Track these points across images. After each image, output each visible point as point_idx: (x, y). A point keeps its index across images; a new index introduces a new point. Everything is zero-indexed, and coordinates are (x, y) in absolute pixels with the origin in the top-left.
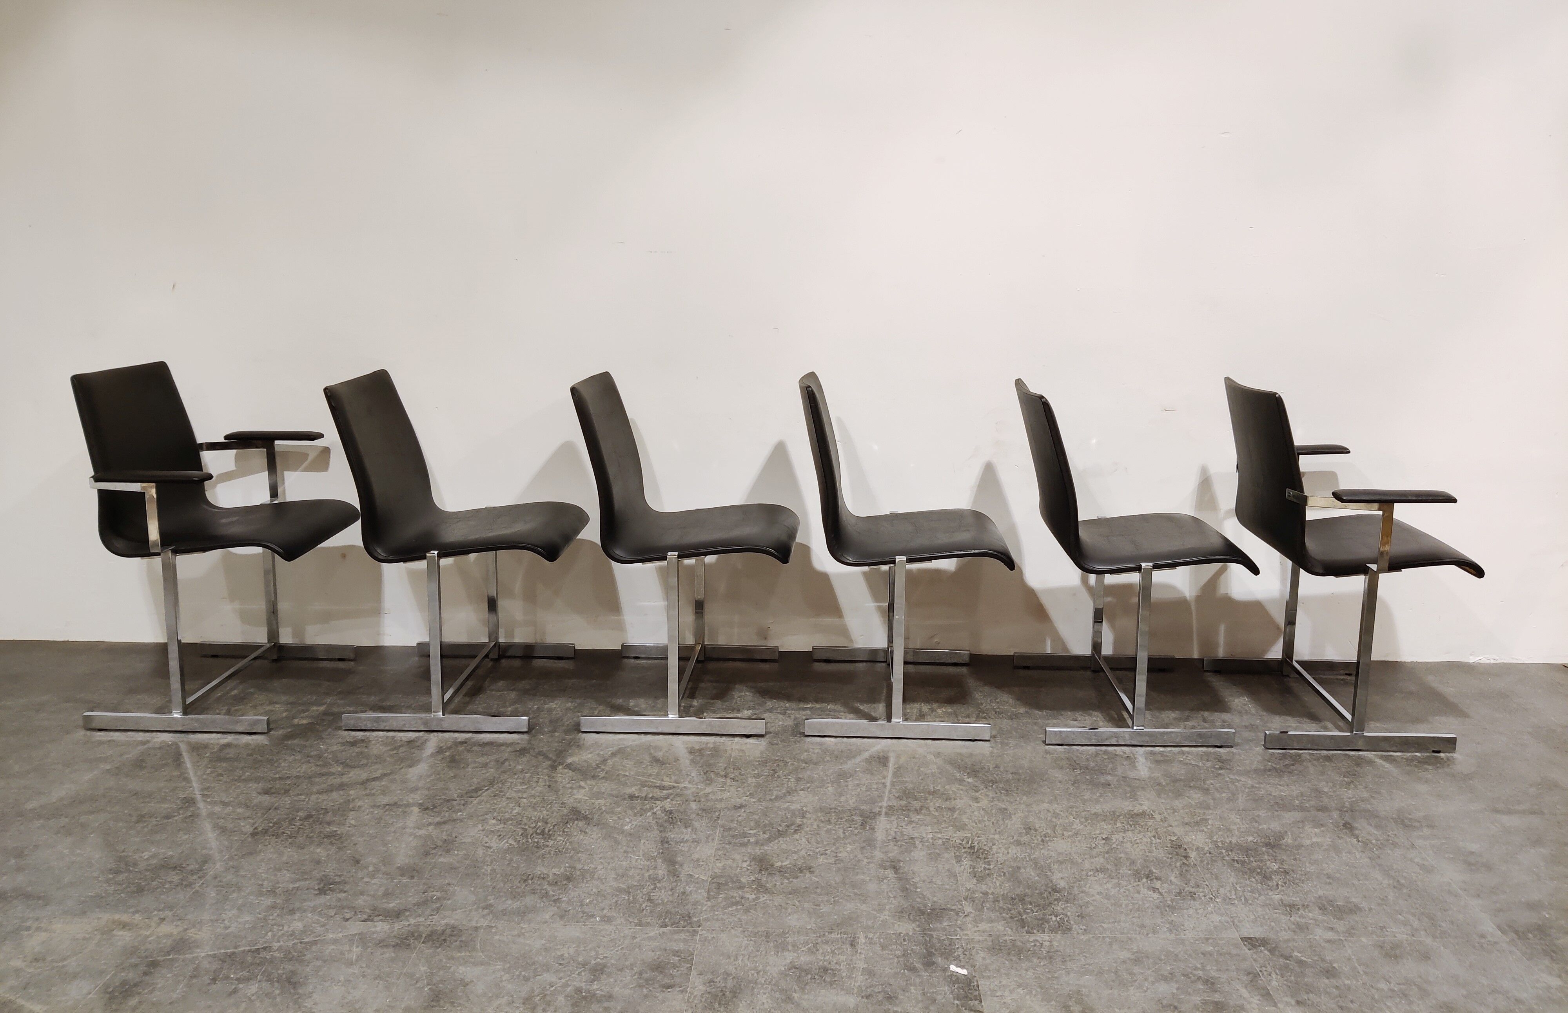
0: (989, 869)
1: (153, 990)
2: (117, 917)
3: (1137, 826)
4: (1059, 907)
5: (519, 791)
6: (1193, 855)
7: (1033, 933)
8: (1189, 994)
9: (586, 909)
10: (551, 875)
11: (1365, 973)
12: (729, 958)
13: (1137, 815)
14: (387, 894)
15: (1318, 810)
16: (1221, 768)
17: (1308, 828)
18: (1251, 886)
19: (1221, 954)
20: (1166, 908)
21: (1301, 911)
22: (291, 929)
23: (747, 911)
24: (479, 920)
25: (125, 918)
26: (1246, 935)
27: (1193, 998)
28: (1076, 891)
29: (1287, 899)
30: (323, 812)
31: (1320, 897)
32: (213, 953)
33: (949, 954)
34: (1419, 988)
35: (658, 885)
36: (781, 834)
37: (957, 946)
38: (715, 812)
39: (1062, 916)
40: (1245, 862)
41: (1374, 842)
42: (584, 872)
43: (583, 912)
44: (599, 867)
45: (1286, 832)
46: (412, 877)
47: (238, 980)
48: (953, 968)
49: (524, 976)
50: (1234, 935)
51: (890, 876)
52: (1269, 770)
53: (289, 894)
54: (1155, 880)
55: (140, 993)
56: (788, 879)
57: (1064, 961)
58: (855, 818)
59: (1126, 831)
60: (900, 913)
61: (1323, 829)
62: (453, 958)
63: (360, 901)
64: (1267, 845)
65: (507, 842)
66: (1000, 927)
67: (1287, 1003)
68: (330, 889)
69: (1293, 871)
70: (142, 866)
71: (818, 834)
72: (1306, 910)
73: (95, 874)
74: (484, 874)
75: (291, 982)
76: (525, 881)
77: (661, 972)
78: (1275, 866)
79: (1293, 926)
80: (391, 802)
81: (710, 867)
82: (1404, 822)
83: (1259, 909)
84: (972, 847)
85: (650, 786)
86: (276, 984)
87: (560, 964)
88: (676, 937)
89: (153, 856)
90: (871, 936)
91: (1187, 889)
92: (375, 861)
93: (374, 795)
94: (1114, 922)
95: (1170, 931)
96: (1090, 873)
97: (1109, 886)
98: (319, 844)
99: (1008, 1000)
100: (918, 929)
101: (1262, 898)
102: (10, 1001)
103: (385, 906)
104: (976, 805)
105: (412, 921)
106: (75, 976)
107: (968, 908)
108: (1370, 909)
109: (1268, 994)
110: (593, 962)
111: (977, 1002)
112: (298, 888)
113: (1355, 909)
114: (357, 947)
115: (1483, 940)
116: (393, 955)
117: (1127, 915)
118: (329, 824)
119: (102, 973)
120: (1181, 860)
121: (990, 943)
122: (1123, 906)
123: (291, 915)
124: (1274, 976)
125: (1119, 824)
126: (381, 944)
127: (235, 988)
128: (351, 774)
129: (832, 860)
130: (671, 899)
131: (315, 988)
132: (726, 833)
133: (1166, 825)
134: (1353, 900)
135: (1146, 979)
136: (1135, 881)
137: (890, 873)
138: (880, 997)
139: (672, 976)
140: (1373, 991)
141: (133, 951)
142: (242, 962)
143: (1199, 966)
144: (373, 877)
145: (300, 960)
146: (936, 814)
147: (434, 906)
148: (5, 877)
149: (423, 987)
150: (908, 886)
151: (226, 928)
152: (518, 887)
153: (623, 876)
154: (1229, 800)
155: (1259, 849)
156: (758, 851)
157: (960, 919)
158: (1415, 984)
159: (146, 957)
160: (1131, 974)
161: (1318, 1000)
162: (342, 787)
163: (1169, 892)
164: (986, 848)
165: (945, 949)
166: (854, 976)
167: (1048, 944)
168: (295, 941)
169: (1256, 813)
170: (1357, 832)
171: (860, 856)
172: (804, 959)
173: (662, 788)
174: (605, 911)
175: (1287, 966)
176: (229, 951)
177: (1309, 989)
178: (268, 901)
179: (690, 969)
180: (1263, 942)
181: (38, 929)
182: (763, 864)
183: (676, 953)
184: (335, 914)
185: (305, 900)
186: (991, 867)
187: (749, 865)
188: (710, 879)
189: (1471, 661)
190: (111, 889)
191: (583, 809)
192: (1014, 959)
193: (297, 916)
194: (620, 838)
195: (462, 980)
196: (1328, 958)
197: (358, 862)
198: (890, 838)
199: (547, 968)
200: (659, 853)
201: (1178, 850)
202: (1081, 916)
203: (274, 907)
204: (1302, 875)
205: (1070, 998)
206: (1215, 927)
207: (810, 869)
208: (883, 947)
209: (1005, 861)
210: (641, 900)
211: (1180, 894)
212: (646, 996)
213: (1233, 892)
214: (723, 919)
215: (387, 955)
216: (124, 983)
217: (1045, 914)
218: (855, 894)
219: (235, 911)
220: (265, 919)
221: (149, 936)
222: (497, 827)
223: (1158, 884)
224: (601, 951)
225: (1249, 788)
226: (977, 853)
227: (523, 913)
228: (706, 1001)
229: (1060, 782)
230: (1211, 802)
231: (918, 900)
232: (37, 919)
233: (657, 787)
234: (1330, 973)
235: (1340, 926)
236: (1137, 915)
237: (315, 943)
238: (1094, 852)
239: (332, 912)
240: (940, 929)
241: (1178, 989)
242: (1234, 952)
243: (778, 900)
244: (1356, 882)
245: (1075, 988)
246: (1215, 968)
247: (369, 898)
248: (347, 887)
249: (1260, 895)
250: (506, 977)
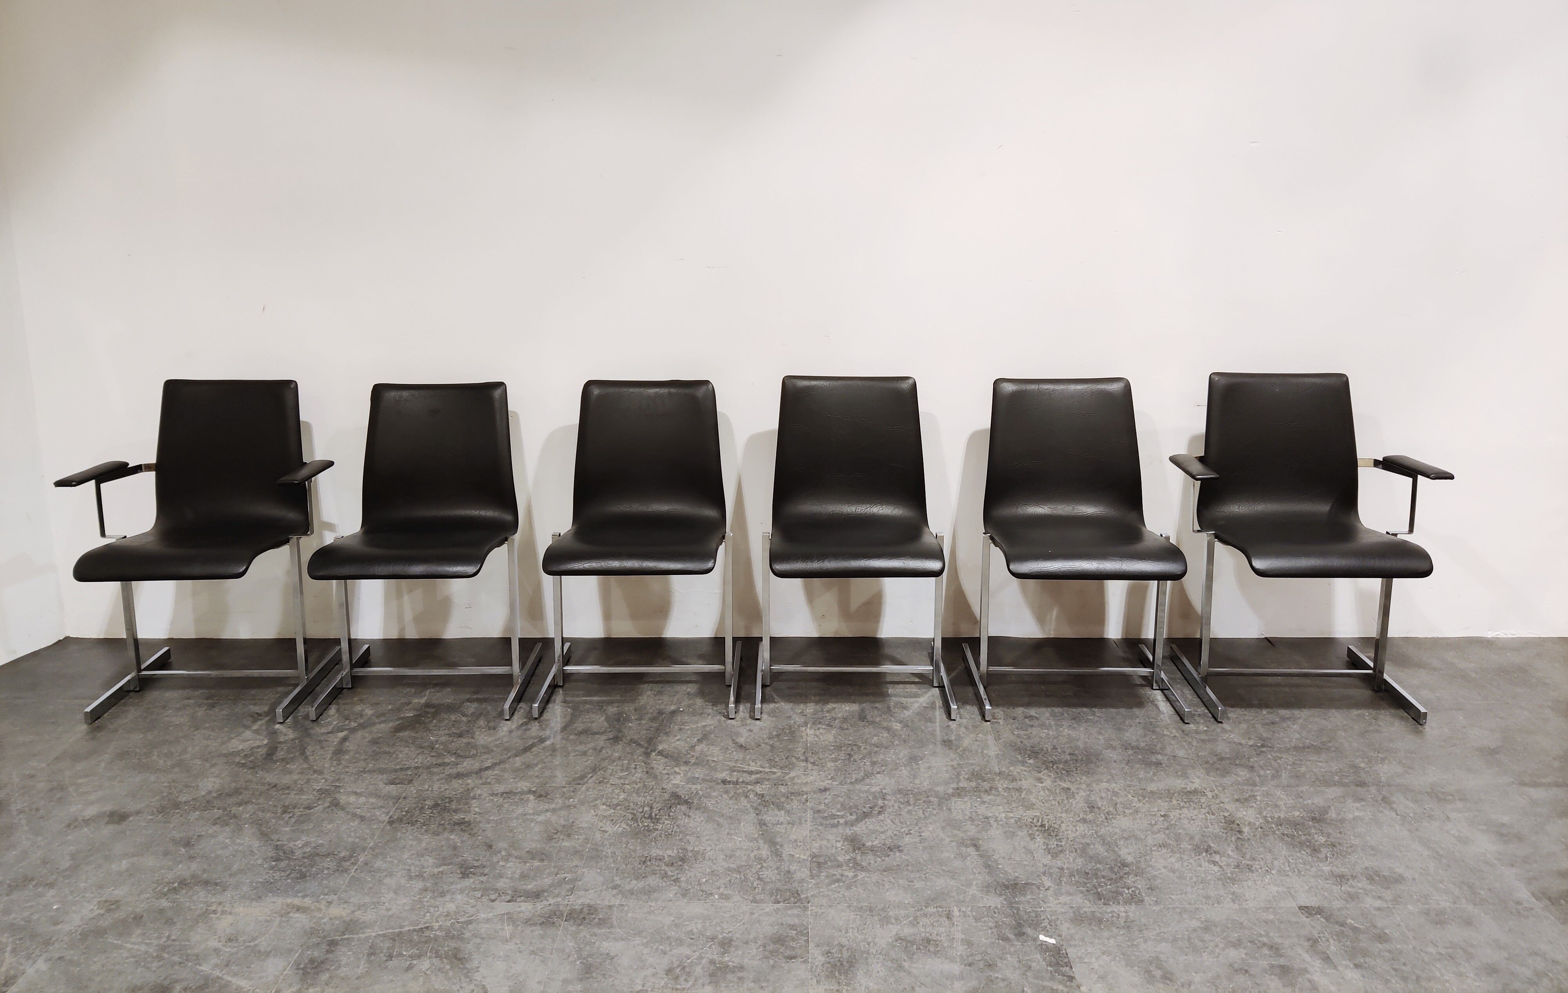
0: (1061, 846)
1: (339, 967)
2: (289, 901)
3: (1191, 803)
4: (1130, 880)
5: (620, 778)
6: (1246, 829)
7: (1110, 905)
8: (1257, 959)
9: (704, 888)
10: (666, 856)
11: (1414, 938)
12: (841, 931)
13: (1190, 792)
14: (524, 877)
15: (1357, 785)
16: (1263, 746)
17: (1350, 802)
18: (1302, 859)
19: (1281, 922)
20: (1228, 880)
21: (1351, 881)
22: (445, 910)
23: (849, 888)
24: (610, 898)
25: (297, 901)
26: (1303, 904)
27: (1261, 962)
28: (1143, 865)
29: (1337, 871)
30: (447, 800)
31: (1366, 868)
32: (382, 933)
33: (1036, 924)
34: (1465, 951)
35: (764, 865)
36: (866, 815)
37: (1042, 918)
38: (803, 795)
39: (1133, 889)
40: (1295, 836)
41: (1412, 815)
42: (696, 854)
43: (702, 891)
44: (708, 849)
45: (1329, 807)
46: (542, 860)
47: (412, 957)
48: (1042, 937)
49: (662, 950)
50: (1293, 904)
51: (972, 853)
52: (1308, 748)
53: (437, 876)
54: (1214, 855)
55: (328, 969)
56: (880, 858)
57: (1140, 931)
58: (931, 799)
59: (1181, 808)
60: (987, 888)
61: (1363, 803)
62: (595, 935)
63: (501, 884)
64: (1314, 819)
65: (620, 826)
66: (1078, 899)
67: (1346, 967)
68: (471, 873)
69: (1339, 843)
70: (298, 853)
71: (900, 815)
72: (1355, 881)
73: (259, 862)
74: (606, 857)
75: (458, 959)
76: (644, 862)
77: (782, 945)
78: (1322, 839)
79: (1345, 896)
80: (507, 790)
81: (808, 847)
82: (1438, 795)
83: (1312, 880)
84: (1042, 826)
85: (739, 771)
86: (445, 960)
87: (692, 939)
88: (789, 912)
89: (306, 844)
90: (963, 909)
91: (1244, 862)
92: (505, 845)
93: (489, 783)
94: (1182, 894)
95: (1234, 901)
96: (1153, 849)
97: (1173, 860)
98: (452, 831)
99: (1096, 966)
100: (1005, 903)
101: (1314, 869)
102: (218, 977)
103: (524, 887)
104: (1040, 784)
105: (551, 901)
106: (268, 954)
107: (1047, 883)
108: (1414, 879)
109: (1328, 957)
110: (720, 936)
111: (1068, 968)
112: (442, 872)
113: (1399, 879)
114: (508, 925)
115: (1519, 907)
116: (542, 932)
117: (1192, 887)
118: (456, 811)
119: (290, 951)
120: (1235, 835)
121: (1072, 915)
122: (1188, 878)
123: (442, 896)
124: (1331, 941)
125: (1174, 802)
126: (528, 922)
127: (410, 964)
128: (465, 764)
129: (917, 840)
130: (778, 877)
131: (480, 963)
132: (816, 815)
133: (1218, 802)
134: (1397, 870)
135: (1217, 946)
136: (1196, 856)
137: (971, 850)
138: (981, 964)
139: (793, 948)
140: (1423, 954)
141: (312, 932)
142: (411, 941)
143: (1263, 933)
144: (507, 861)
145: (460, 938)
146: (1006, 794)
147: (568, 887)
148: (180, 866)
149: (575, 961)
150: (989, 863)
151: (388, 910)
152: (640, 869)
153: (731, 857)
154: (1273, 777)
155: (1306, 823)
156: (848, 831)
157: (1042, 892)
158: (1461, 948)
159: (325, 937)
160: (1202, 941)
161: (1373, 963)
162: (458, 776)
163: (1228, 865)
164: (1056, 826)
165: (1032, 920)
166: (954, 946)
167: (1124, 914)
168: (453, 921)
169: (1300, 789)
170: (1394, 806)
171: (942, 835)
172: (908, 931)
173: (751, 773)
174: (721, 890)
175: (1342, 932)
176: (397, 930)
177: (1365, 953)
178: (420, 885)
179: (807, 941)
180: (1319, 911)
181: (224, 912)
182: (855, 844)
183: (792, 927)
184: (482, 896)
185: (452, 883)
186: (1063, 844)
187: (843, 846)
188: (810, 859)
189: (1489, 636)
190: (277, 875)
191: (682, 793)
192: (1095, 928)
193: (448, 897)
194: (721, 820)
195: (608, 954)
196: (1379, 925)
197: (490, 847)
198: (967, 817)
199: (680, 942)
200: (759, 834)
201: (1232, 825)
202: (1151, 889)
203: (426, 890)
204: (1348, 847)
205: (1151, 964)
206: (1273, 897)
207: (899, 848)
208: (977, 920)
209: (1075, 837)
210: (752, 879)
211: (1237, 866)
212: (773, 967)
213: (1287, 864)
214: (828, 896)
215: (537, 933)
216: (312, 961)
217: (1117, 887)
218: (944, 871)
219: (392, 895)
220: (420, 901)
221: (322, 918)
222: (608, 813)
223: (1217, 858)
224: (725, 925)
225: (1290, 765)
226: (1048, 831)
227: (649, 892)
228: (826, 971)
229: (1115, 762)
230: (1257, 779)
231: (1001, 875)
232: (220, 904)
233: (745, 772)
234: (1382, 938)
235: (1388, 895)
236: (1201, 886)
237: (469, 922)
238: (1155, 828)
239: (478, 894)
240: (1025, 902)
241: (1246, 954)
242: (1294, 920)
243: (875, 877)
244: (1398, 853)
245: (1153, 955)
246: (1277, 935)
247: (508, 881)
248: (486, 871)
249: (1312, 867)
250: (646, 951)
